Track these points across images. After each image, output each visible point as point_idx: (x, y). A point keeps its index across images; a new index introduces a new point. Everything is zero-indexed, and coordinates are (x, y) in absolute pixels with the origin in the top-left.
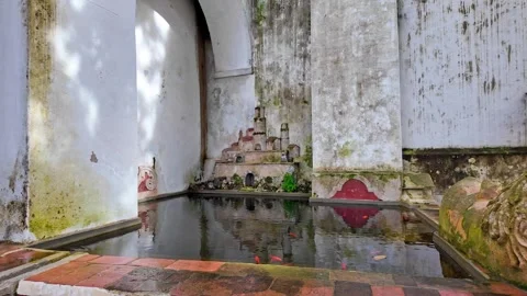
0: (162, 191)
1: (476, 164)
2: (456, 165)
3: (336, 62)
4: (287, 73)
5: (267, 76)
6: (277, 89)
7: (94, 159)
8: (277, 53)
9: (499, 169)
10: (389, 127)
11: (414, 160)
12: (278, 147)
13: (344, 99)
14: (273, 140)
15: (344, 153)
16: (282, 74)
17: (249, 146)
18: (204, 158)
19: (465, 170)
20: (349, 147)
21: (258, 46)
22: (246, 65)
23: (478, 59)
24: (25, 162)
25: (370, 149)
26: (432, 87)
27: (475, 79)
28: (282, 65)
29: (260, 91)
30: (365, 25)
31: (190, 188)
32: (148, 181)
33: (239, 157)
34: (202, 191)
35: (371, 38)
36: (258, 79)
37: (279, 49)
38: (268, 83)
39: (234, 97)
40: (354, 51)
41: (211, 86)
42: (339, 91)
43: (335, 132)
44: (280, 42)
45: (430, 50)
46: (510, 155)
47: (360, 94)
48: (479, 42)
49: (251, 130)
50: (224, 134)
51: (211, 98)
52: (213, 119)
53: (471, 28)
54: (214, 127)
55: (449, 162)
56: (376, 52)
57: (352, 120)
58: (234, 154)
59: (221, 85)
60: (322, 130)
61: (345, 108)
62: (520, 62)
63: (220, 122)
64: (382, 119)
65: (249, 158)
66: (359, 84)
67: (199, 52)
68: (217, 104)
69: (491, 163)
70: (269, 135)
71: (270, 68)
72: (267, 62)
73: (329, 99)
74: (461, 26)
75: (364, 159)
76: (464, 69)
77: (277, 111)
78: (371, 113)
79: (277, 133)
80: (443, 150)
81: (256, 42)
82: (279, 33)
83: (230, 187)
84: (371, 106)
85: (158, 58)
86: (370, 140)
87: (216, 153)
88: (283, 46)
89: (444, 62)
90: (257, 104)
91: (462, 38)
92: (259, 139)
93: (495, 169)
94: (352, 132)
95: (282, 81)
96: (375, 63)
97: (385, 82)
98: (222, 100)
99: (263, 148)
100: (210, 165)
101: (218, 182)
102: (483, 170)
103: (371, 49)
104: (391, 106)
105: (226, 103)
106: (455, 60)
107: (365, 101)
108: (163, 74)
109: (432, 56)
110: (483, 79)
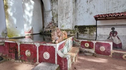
0: (34, 33)
1: (87, 28)
2: (84, 29)
3: (62, 10)
4: (57, 11)
5: (54, 11)
6: (56, 14)
7: (16, 27)
8: (55, 7)
9: (91, 29)
10: (69, 22)
11: (77, 28)
12: (56, 25)
13: (63, 17)
14: (55, 24)
15: (63, 26)
16: (56, 11)
17: (51, 25)
18: (44, 27)
19: (85, 30)
20: (64, 26)
21: (52, 5)
22: (50, 9)
23: (89, 8)
24: (6, 28)
25: (67, 26)
26: (81, 14)
27: (88, 12)
28: (56, 9)
29: (53, 14)
30: (66, 2)
31: (40, 33)
32: (31, 31)
33: (49, 27)
34: (42, 33)
35: (67, 5)
36: (52, 12)
37: (56, 6)
38: (54, 13)
39: (48, 15)
40: (65, 7)
41: (44, 13)
42: (62, 15)
43: (62, 23)
44: (56, 4)
45: (81, 6)
46: (93, 27)
47: (66, 16)
48: (90, 5)
49: (51, 22)
50: (47, 23)
51: (44, 15)
52: (45, 20)
53: (88, 2)
54: (45, 21)
55: (83, 28)
56: (68, 8)
57: (64, 21)
58: (48, 27)
59: (46, 13)
60: (60, 22)
61: (63, 18)
62: (96, 9)
63: (46, 20)
64: (69, 20)
65: (51, 27)
66: (65, 14)
67: (42, 6)
68: (46, 17)
69: (90, 28)
70: (55, 23)
71: (54, 10)
72: (54, 8)
73: (61, 17)
74: (87, 1)
75: (66, 28)
76: (87, 10)
77: (56, 18)
78: (67, 19)
79: (56, 23)
80: (83, 26)
81: (52, 4)
82: (56, 3)
83: (47, 33)
84: (67, 18)
85: (32, 9)
86: (67, 24)
87: (46, 26)
88: (56, 5)
89: (84, 9)
90: (52, 17)
91: (87, 4)
92: (53, 24)
93: (90, 29)
94: (64, 23)
95: (56, 12)
96: (68, 10)
97: (69, 13)
98: (46, 16)
99: (53, 25)
100: (45, 28)
101: (45, 32)
102: (88, 30)
103: (67, 7)
104: (70, 18)
105: (47, 16)
106: (85, 8)
107: (66, 17)
108: (33, 12)
109: (82, 7)
110: (90, 12)
